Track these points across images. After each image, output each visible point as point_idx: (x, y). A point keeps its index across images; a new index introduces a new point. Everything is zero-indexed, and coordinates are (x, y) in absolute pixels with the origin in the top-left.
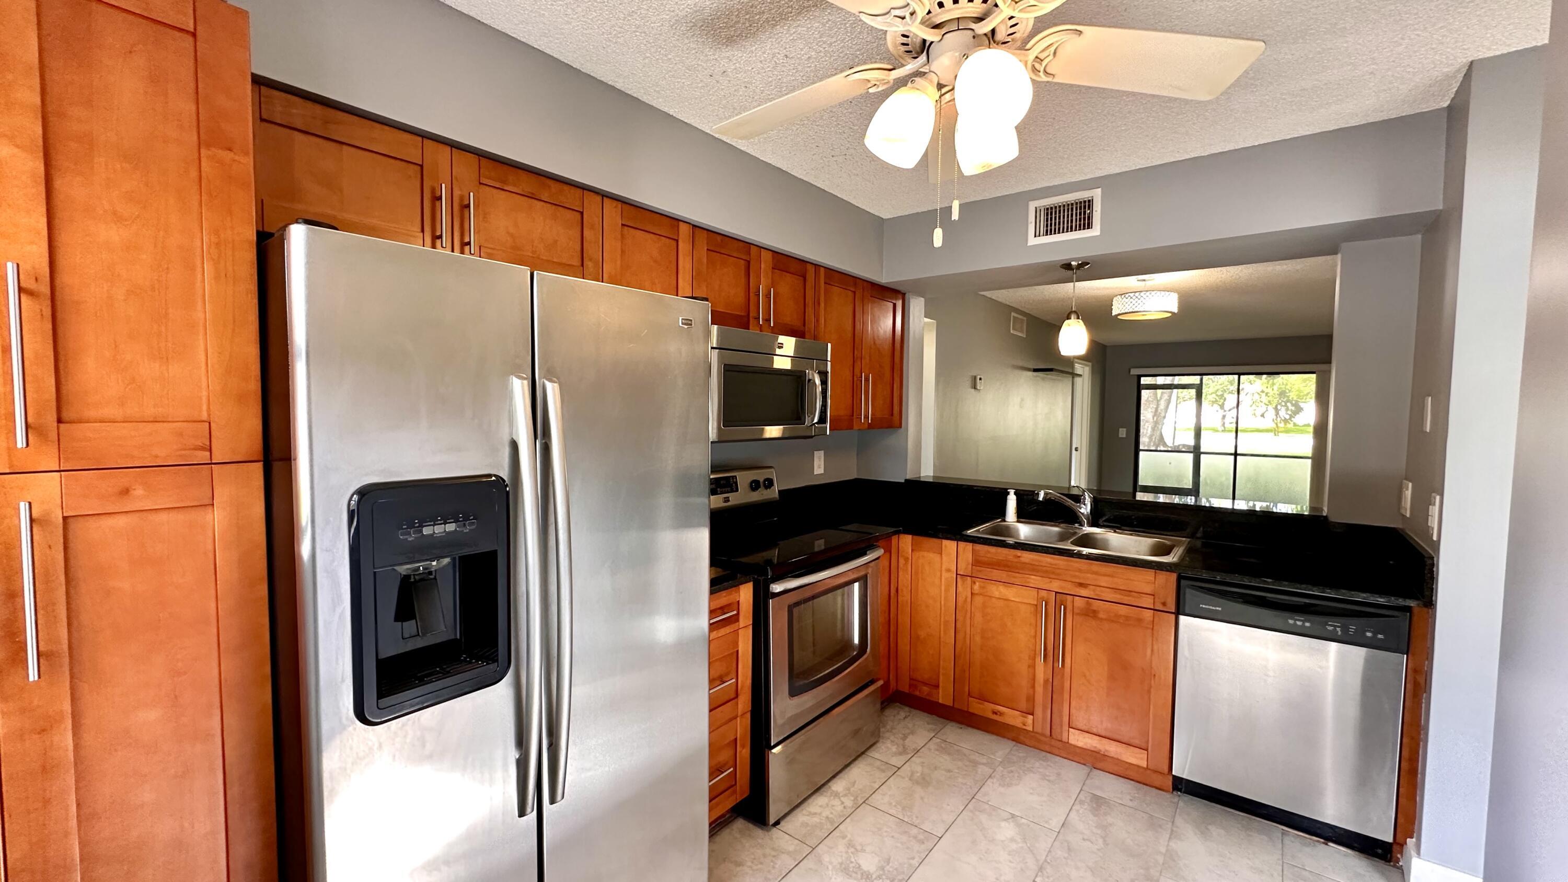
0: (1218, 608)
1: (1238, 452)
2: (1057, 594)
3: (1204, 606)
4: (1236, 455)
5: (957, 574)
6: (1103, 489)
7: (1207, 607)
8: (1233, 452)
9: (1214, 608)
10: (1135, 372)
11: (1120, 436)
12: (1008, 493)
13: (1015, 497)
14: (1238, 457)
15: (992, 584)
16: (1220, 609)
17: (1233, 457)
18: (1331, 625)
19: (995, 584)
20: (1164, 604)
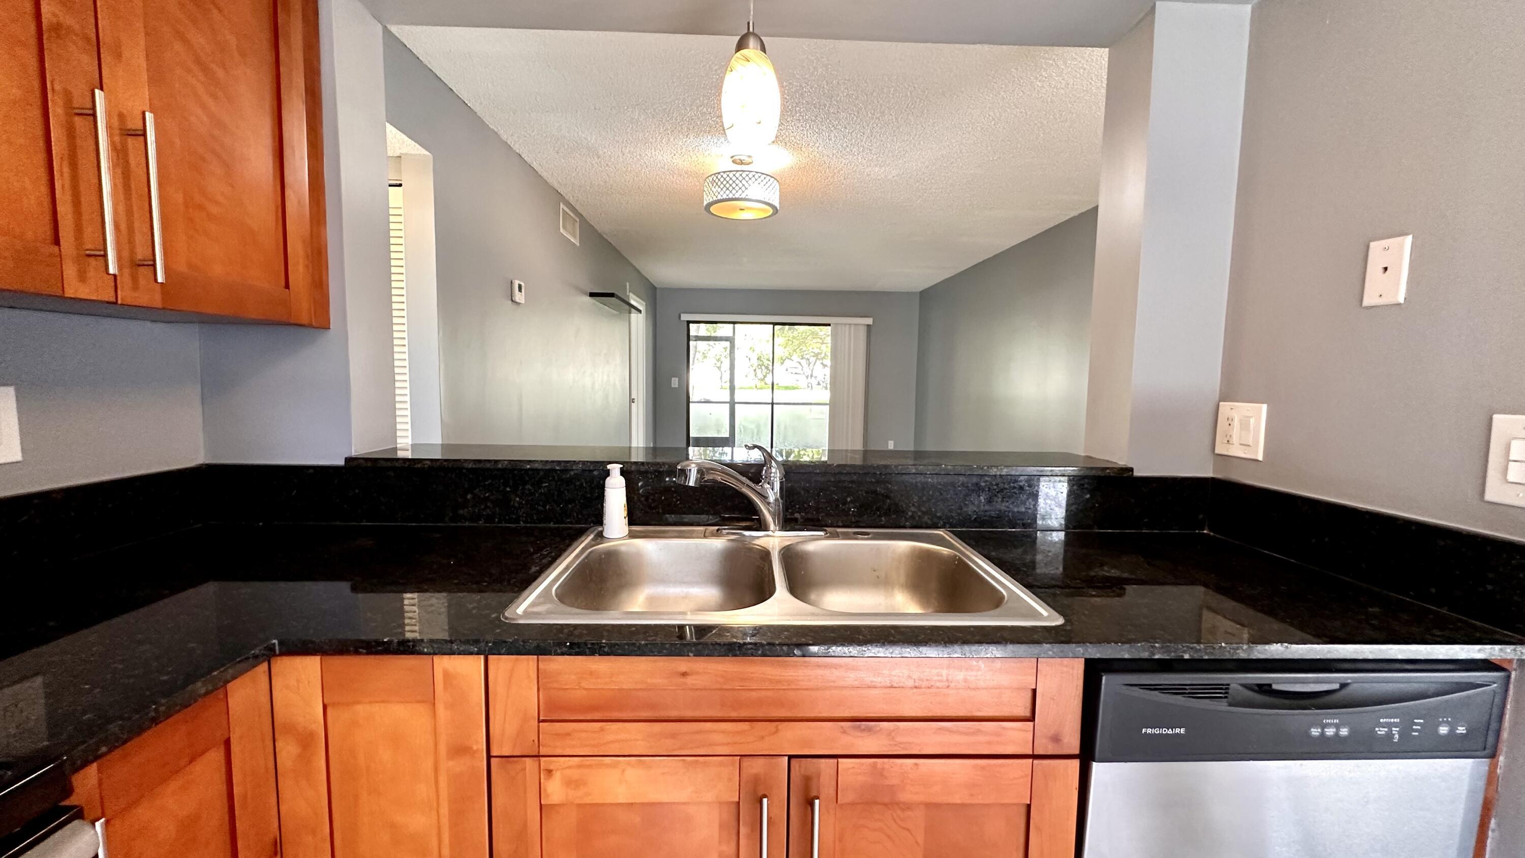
0: (1177, 731)
1: (774, 402)
2: (793, 761)
3: (1149, 731)
4: (773, 404)
5: (489, 757)
6: (658, 445)
7: (1157, 731)
8: (771, 402)
9: (1170, 732)
10: (685, 317)
11: (673, 386)
12: (607, 473)
13: (622, 481)
14: (774, 405)
15: (608, 766)
16: (1182, 731)
17: (771, 405)
18: (1383, 725)
19: (614, 766)
20: (1056, 739)
